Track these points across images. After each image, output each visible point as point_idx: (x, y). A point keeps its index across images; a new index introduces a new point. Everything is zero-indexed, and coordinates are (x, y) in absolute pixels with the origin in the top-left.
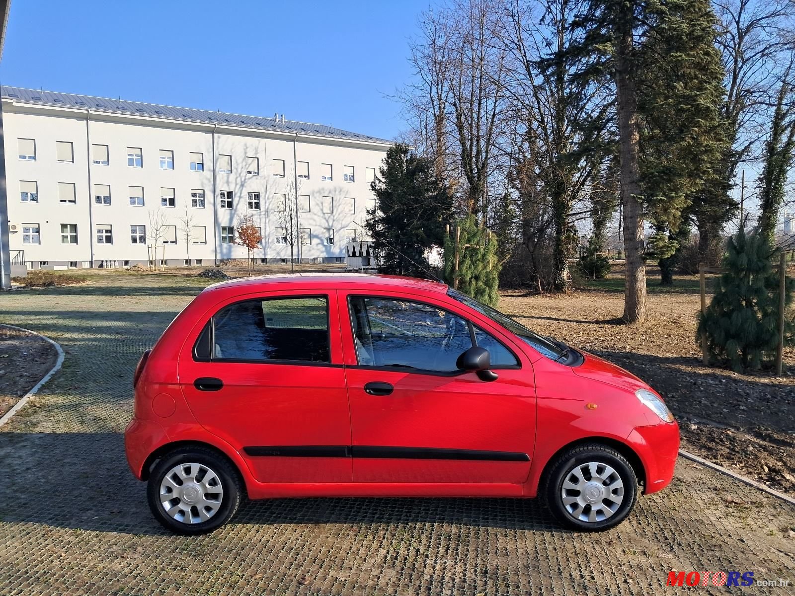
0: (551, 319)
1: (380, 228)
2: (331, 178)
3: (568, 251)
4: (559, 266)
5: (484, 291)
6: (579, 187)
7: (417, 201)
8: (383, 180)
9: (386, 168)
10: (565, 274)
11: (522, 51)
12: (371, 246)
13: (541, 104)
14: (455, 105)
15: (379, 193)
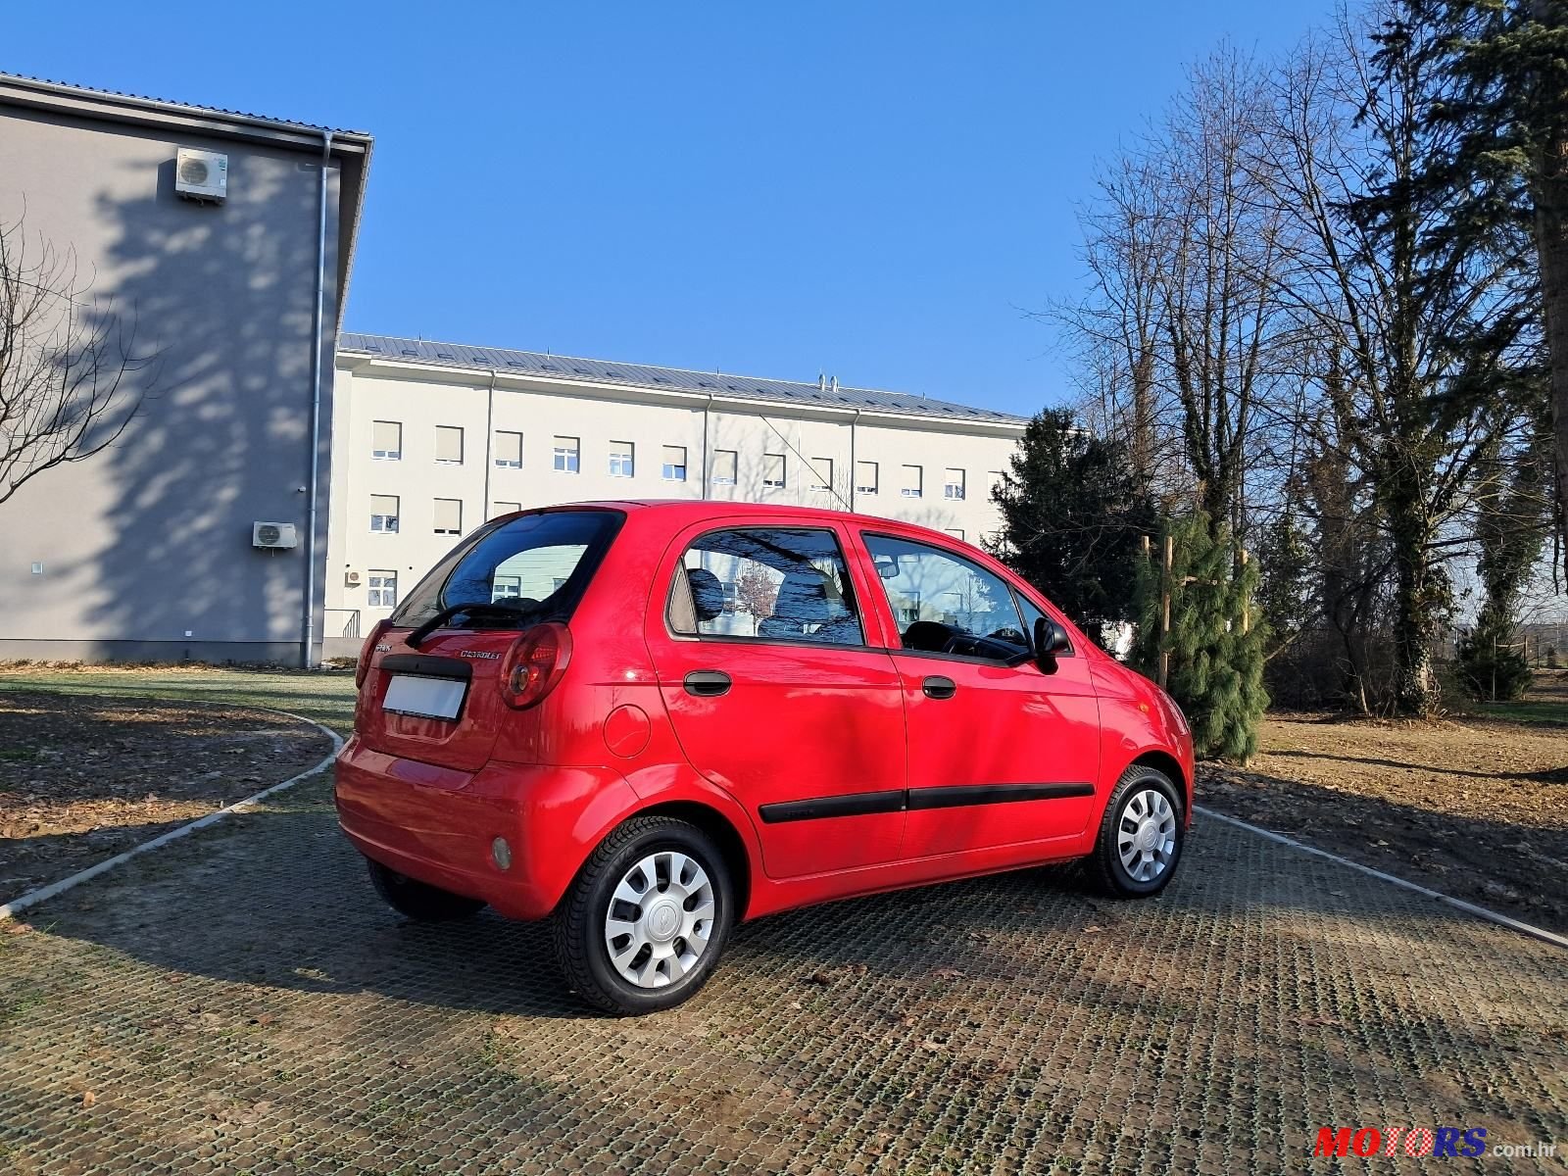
0: (1389, 763)
2: (920, 491)
3: (1428, 624)
4: (1408, 657)
5: (1230, 679)
6: (1452, 486)
7: (1088, 521)
8: (1018, 480)
9: (1024, 458)
10: (1424, 675)
11: (1316, 208)
13: (1359, 311)
14: (1171, 329)
15: (1011, 508)
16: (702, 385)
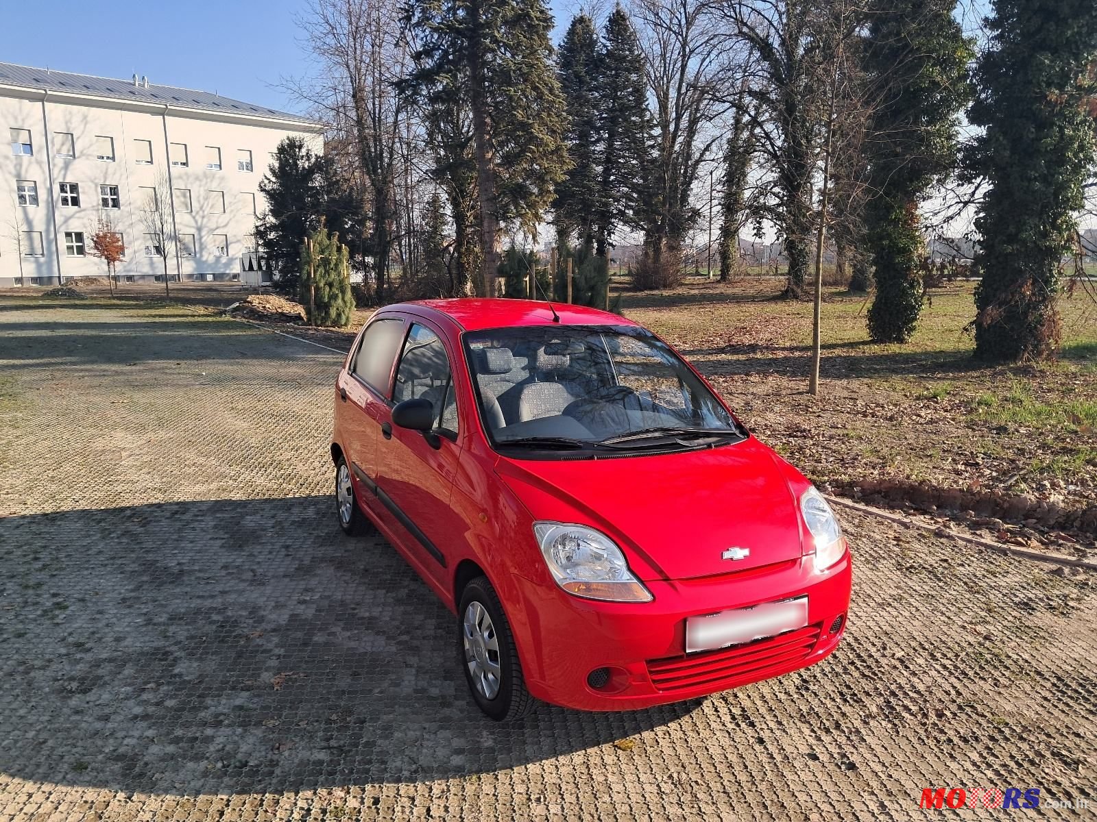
1: (272, 236)
2: (220, 166)
5: (337, 295)
8: (274, 179)
9: (277, 165)
10: (468, 288)
12: (262, 258)
15: (271, 195)
16: (37, 80)
